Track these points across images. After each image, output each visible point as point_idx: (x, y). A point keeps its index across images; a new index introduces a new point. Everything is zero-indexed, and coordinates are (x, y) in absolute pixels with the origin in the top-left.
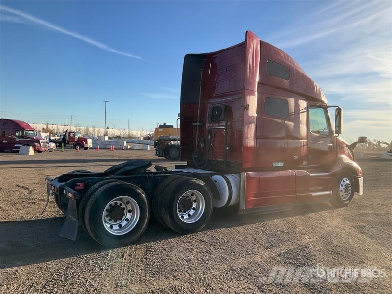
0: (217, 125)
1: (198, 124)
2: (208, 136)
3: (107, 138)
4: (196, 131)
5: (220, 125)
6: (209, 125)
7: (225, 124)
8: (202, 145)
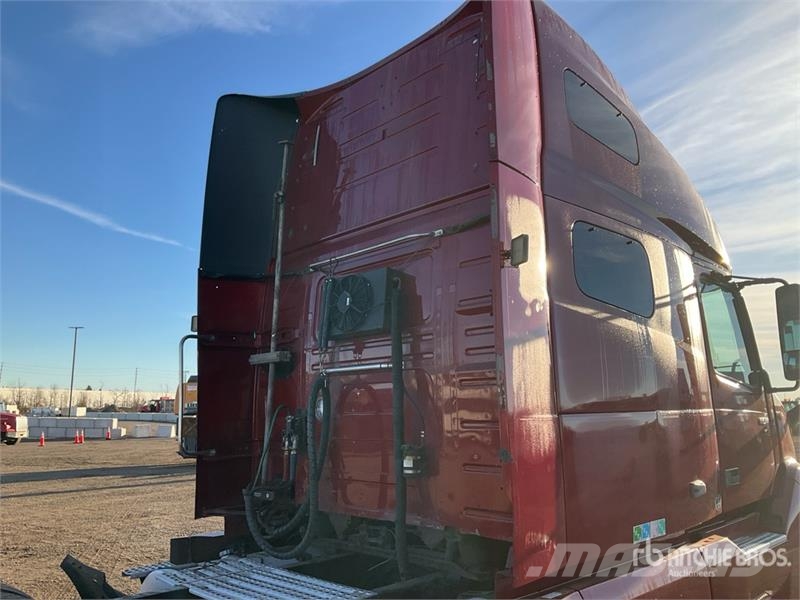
0: (350, 356)
1: (272, 356)
2: (315, 406)
3: (81, 412)
4: (264, 386)
5: (367, 353)
6: (316, 359)
7: (388, 351)
8: (290, 446)
